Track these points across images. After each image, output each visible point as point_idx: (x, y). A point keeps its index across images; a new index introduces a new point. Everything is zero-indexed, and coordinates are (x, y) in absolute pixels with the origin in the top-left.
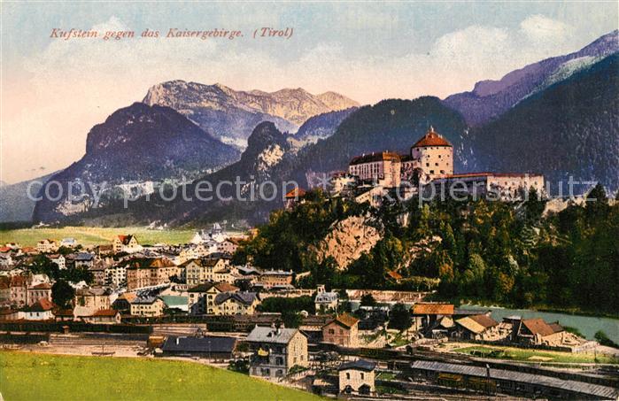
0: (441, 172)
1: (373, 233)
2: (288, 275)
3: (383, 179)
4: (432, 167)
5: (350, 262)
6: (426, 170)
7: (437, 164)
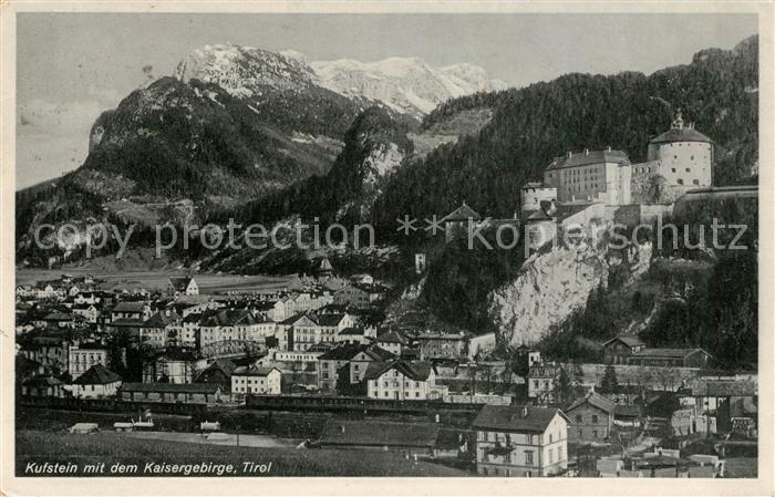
0: (696, 182)
1: (591, 276)
2: (458, 340)
3: (605, 191)
4: (681, 173)
5: (554, 320)
6: (671, 179)
7: (688, 170)
